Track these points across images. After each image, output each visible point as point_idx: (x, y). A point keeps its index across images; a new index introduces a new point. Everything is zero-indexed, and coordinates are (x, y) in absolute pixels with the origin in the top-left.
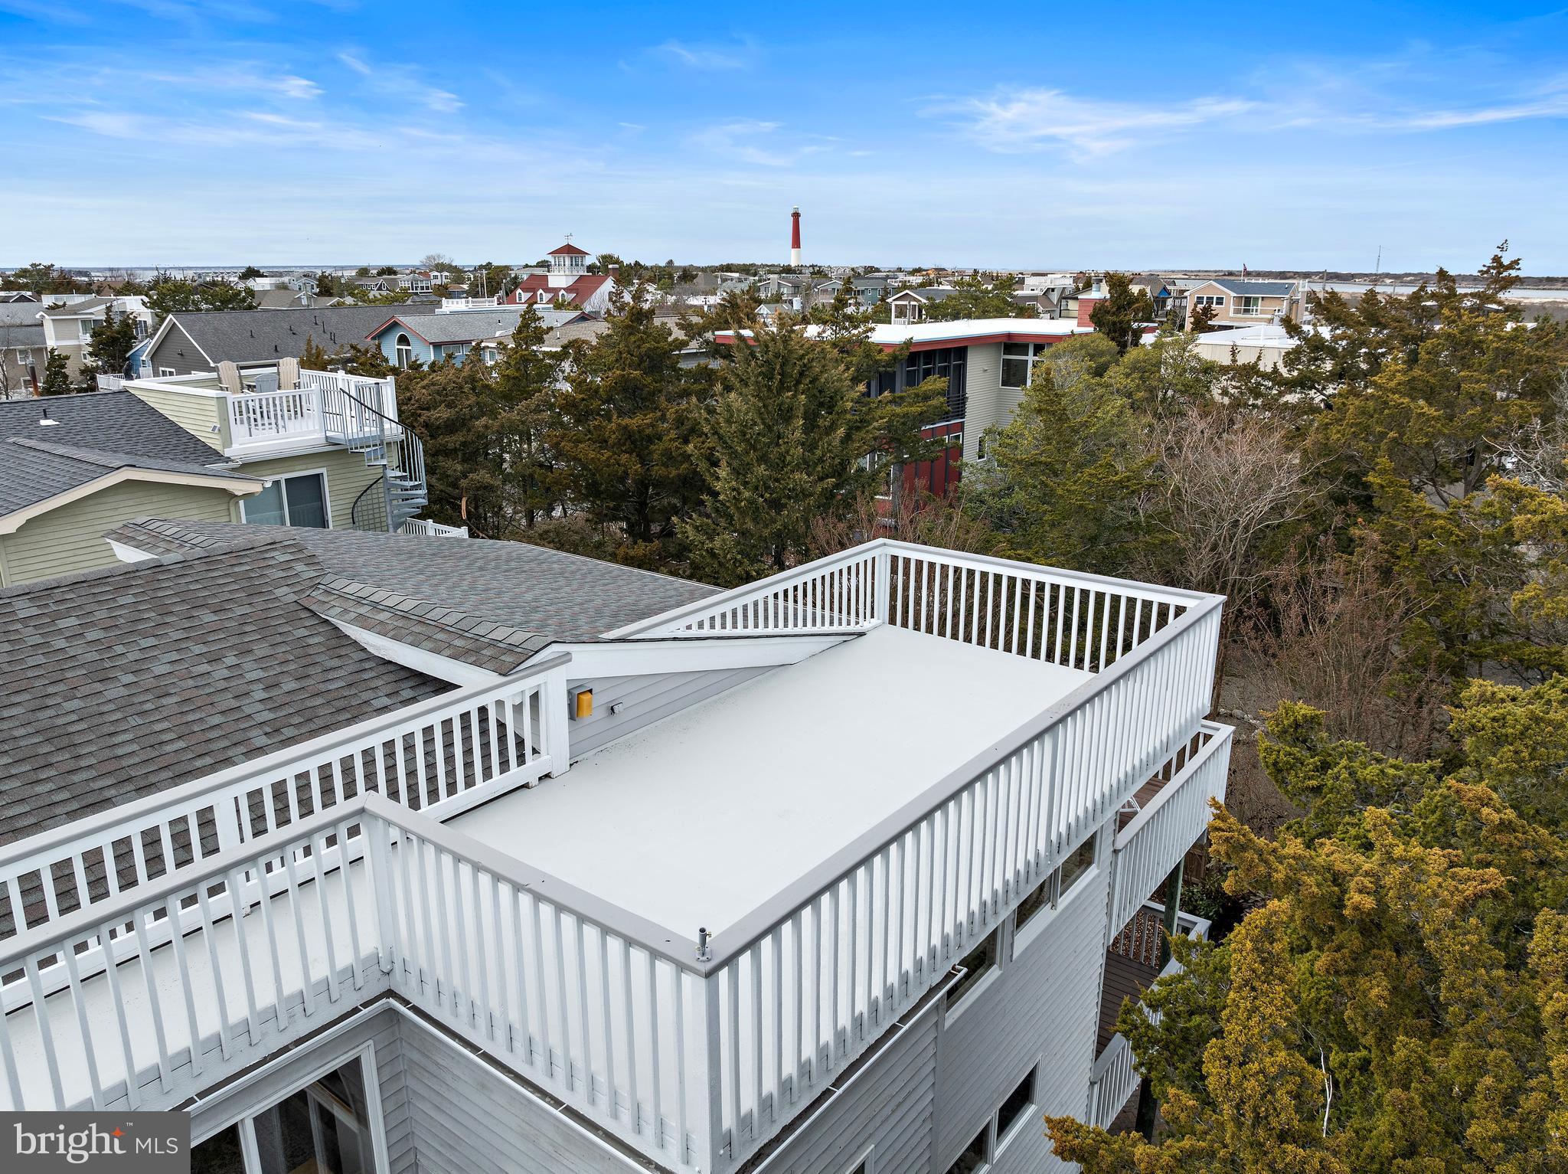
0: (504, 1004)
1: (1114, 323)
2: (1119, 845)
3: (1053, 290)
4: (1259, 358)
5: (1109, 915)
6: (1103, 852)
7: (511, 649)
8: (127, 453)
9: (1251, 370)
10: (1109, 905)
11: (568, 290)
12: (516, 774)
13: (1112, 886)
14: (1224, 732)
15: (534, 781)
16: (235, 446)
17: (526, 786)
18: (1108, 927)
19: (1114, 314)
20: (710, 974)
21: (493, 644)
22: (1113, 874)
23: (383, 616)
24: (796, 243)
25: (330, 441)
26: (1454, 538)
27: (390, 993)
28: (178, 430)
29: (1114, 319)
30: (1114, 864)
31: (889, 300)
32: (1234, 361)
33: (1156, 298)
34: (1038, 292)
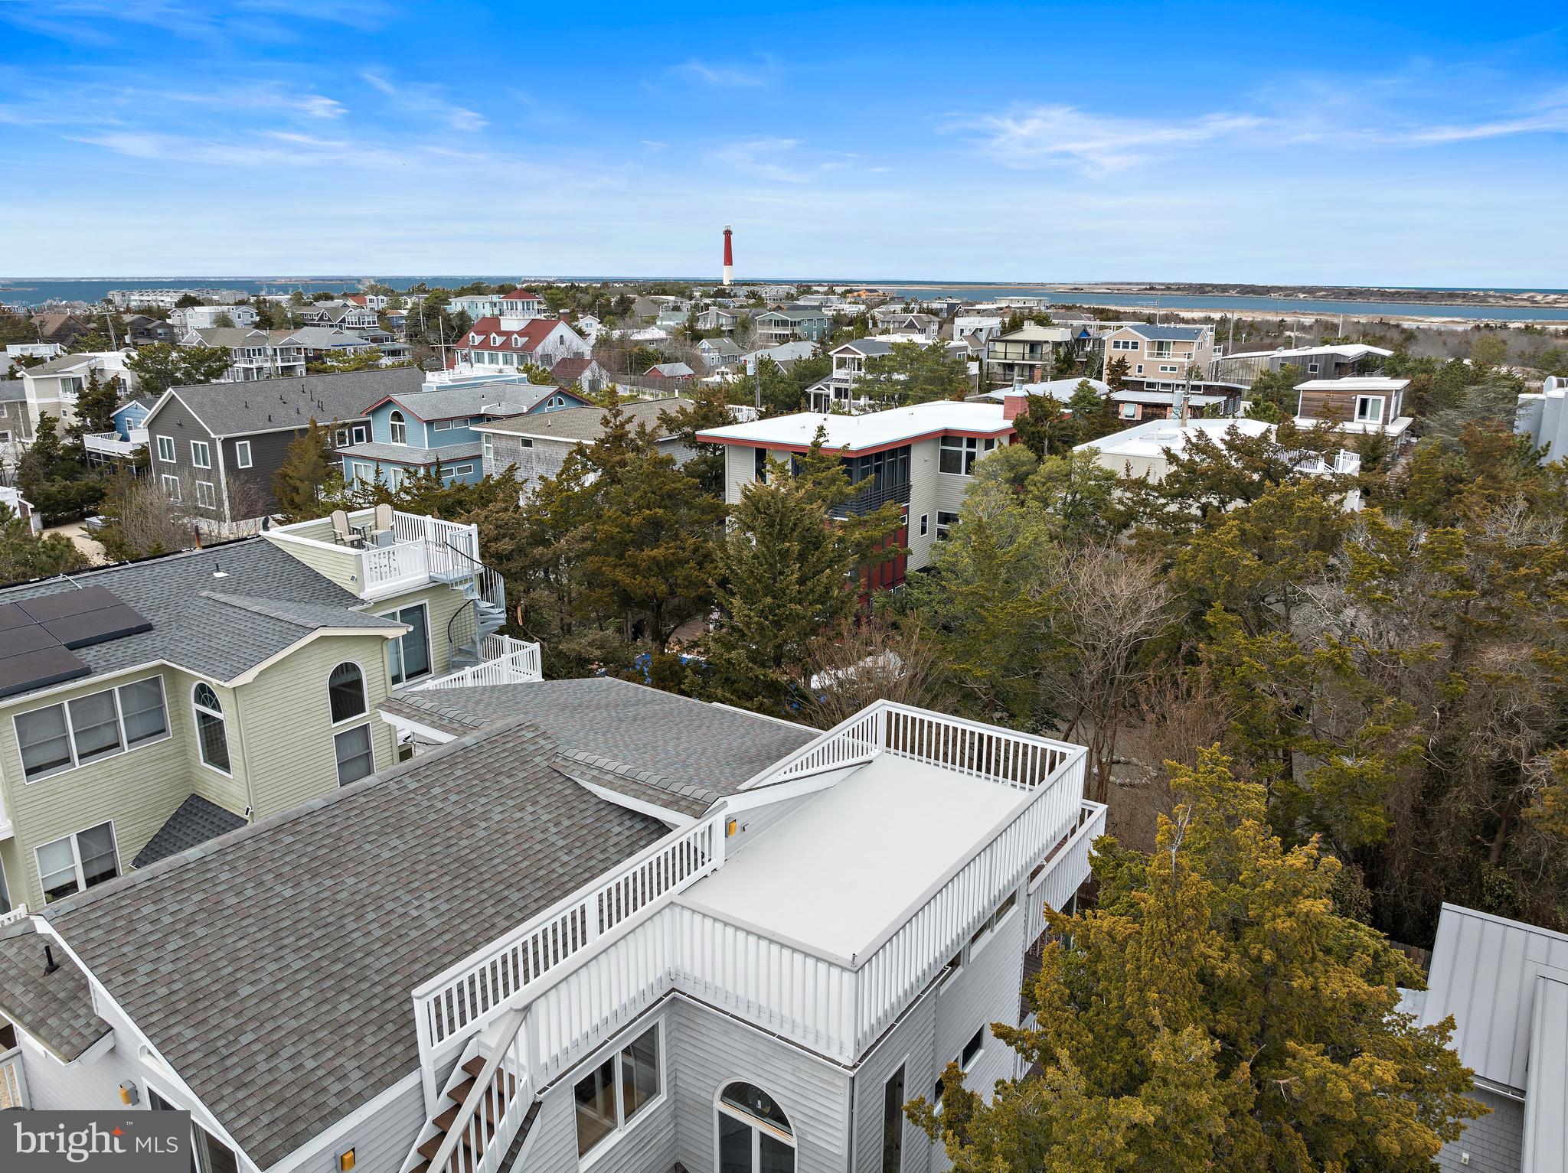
0: (746, 991)
1: (1033, 433)
2: (1030, 892)
3: (981, 330)
4: (1148, 474)
5: (1026, 933)
6: (1021, 898)
7: (696, 801)
8: (288, 600)
9: (1141, 484)
10: (1026, 928)
11: (521, 334)
12: (702, 870)
13: (1027, 916)
14: (1101, 809)
15: (709, 874)
16: (367, 590)
17: (706, 876)
18: (1025, 941)
19: (1032, 425)
20: (857, 972)
21: (684, 797)
22: (1027, 909)
23: (609, 777)
24: (728, 260)
25: (432, 580)
26: (1255, 671)
27: (673, 990)
28: (317, 576)
29: (1033, 429)
30: (1028, 903)
31: (830, 353)
32: (1128, 475)
33: (1077, 340)
34: (967, 333)
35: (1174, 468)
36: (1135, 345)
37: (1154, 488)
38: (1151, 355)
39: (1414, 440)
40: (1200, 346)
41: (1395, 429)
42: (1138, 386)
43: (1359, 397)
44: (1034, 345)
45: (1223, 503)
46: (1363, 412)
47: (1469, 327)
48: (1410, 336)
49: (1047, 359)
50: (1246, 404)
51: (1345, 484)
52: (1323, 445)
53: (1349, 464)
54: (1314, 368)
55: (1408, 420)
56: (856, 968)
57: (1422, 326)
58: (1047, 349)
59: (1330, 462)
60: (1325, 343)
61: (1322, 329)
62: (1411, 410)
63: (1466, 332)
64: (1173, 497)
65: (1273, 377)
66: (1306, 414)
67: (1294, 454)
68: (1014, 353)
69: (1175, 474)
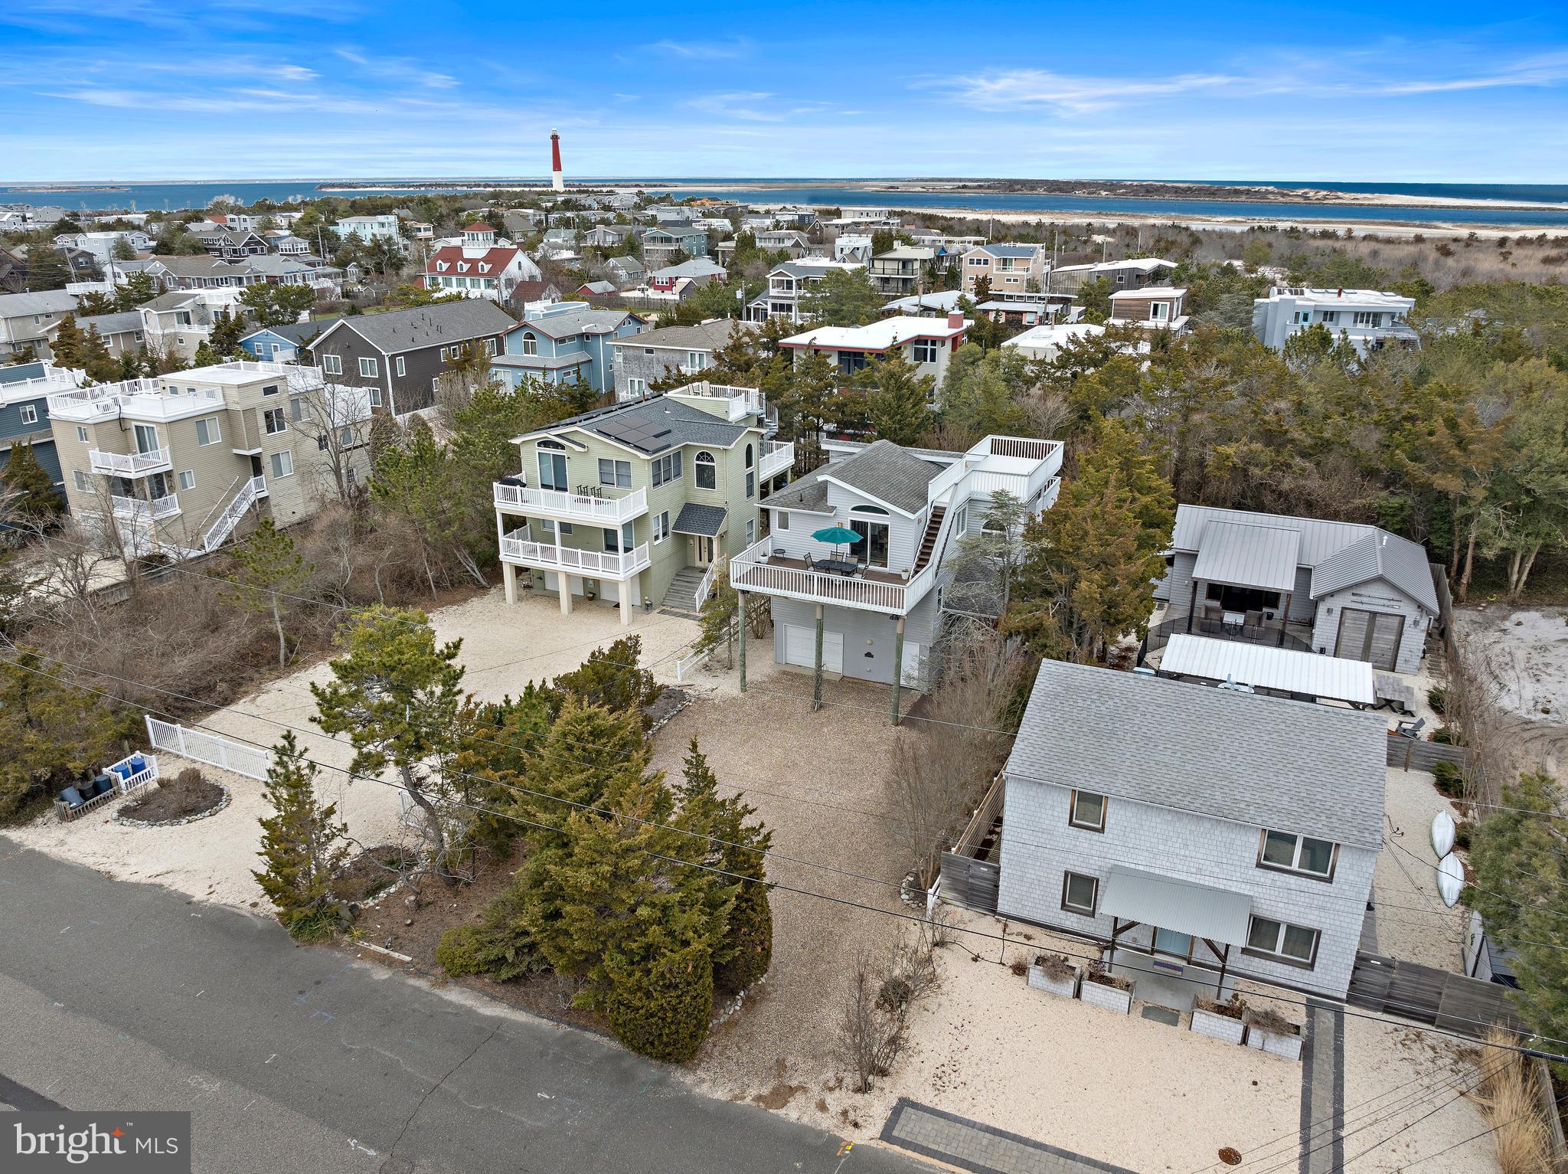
3: (858, 248)
16: (730, 417)
24: (557, 166)
32: (1035, 358)
33: (938, 257)
34: (846, 252)
35: (1060, 353)
36: (986, 262)
37: (1048, 364)
38: (998, 269)
39: (1190, 332)
40: (1035, 261)
41: (1176, 325)
42: (1000, 298)
43: (1153, 303)
44: (905, 263)
45: (1083, 370)
46: (1155, 313)
47: (1246, 228)
48: (1196, 239)
49: (917, 273)
50: (1075, 310)
51: (1143, 358)
52: (1129, 336)
53: (1145, 348)
54: (1121, 279)
55: (1186, 318)
56: (1029, 476)
57: (1209, 228)
58: (917, 265)
59: (1135, 348)
60: (1129, 257)
61: (1124, 233)
62: (1189, 310)
63: (1242, 233)
64: (1058, 368)
65: (1091, 286)
66: (1117, 316)
67: (1118, 344)
68: (891, 269)
69: (1061, 356)
